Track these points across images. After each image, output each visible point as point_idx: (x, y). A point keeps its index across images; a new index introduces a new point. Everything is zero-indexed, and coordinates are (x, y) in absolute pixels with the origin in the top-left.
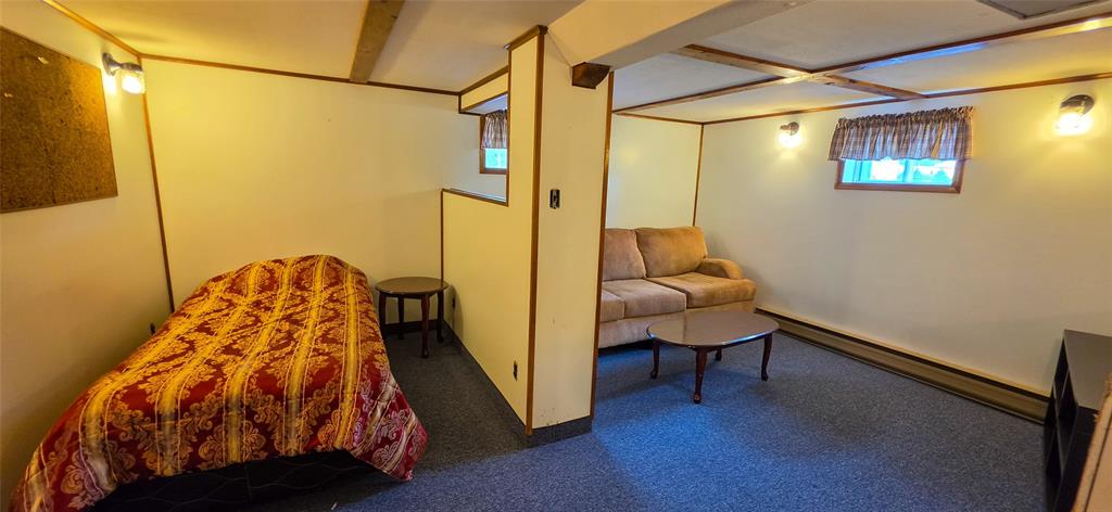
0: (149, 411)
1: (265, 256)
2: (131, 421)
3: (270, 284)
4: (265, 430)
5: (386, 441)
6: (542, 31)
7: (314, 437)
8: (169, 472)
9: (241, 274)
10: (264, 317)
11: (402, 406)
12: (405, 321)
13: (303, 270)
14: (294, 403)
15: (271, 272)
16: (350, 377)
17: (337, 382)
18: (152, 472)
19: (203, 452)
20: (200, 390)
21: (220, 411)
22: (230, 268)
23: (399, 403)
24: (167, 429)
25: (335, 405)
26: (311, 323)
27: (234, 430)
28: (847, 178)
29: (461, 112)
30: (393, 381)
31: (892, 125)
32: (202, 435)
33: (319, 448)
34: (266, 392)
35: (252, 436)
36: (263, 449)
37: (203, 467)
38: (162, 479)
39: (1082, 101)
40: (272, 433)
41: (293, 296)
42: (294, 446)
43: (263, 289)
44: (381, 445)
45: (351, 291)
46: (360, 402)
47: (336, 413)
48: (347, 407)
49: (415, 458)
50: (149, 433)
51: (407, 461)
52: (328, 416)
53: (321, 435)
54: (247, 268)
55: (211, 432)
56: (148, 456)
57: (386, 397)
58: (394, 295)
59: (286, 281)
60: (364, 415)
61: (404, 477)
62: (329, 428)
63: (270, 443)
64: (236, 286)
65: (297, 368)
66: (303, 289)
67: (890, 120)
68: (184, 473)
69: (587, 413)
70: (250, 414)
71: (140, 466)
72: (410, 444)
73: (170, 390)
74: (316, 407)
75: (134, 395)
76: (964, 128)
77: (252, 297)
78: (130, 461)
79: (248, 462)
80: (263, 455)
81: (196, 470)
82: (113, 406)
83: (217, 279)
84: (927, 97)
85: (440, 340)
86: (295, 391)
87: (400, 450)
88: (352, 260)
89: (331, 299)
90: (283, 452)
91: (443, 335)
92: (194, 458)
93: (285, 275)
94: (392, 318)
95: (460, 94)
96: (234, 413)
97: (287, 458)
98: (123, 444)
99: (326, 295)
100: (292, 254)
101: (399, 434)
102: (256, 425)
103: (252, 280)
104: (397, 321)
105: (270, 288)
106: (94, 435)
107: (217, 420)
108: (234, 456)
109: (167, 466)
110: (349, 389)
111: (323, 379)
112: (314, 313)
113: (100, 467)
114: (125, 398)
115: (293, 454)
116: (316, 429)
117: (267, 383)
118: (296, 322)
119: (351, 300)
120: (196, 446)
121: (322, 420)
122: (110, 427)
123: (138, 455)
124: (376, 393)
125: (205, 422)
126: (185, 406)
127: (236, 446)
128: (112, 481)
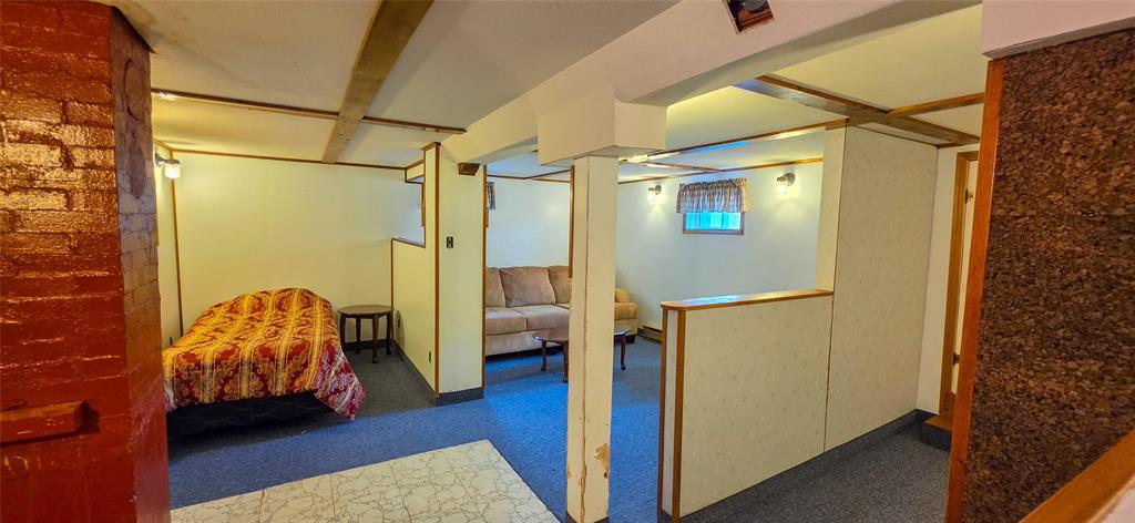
0: (199, 365)
1: (256, 289)
2: (188, 369)
3: (259, 306)
4: (263, 378)
5: (337, 391)
6: (438, 144)
7: (292, 384)
8: (207, 401)
9: (237, 301)
10: (258, 325)
11: (349, 371)
12: (362, 340)
13: (283, 298)
14: (281, 363)
15: (260, 299)
16: (316, 350)
17: (307, 352)
18: (197, 399)
19: (226, 389)
20: (226, 354)
21: (238, 366)
22: (229, 298)
23: (346, 369)
24: (207, 375)
25: (306, 365)
26: (290, 327)
27: (245, 378)
28: (691, 225)
29: (407, 181)
30: (343, 354)
31: (707, 189)
32: (227, 379)
33: (295, 391)
34: (264, 356)
35: (256, 382)
36: (262, 390)
37: (226, 398)
38: (203, 405)
39: (790, 177)
40: (267, 380)
41: (276, 315)
42: (280, 389)
43: (254, 310)
44: (334, 393)
45: (318, 311)
46: (321, 364)
47: (306, 370)
48: (313, 367)
49: (357, 406)
50: (197, 376)
51: (352, 407)
52: (302, 372)
53: (297, 383)
54: (241, 298)
55: (232, 378)
56: (196, 390)
57: (338, 364)
58: (352, 316)
59: (271, 305)
60: (324, 372)
61: (349, 417)
62: (302, 379)
63: (266, 386)
64: (233, 308)
65: (284, 343)
66: (283, 310)
67: (705, 186)
68: (215, 403)
69: (480, 385)
70: (255, 369)
71: (191, 396)
72: (353, 397)
73: (209, 354)
74: (295, 366)
75: (189, 356)
76: (739, 193)
77: (246, 315)
78: (186, 392)
79: (253, 397)
80: (262, 394)
81: (223, 401)
82: (178, 361)
83: (220, 305)
84: (724, 171)
85: (389, 353)
86: (282, 355)
87: (347, 399)
88: (320, 292)
89: (304, 315)
90: (273, 393)
91: (391, 349)
92: (222, 393)
93: (270, 302)
94: (351, 337)
95: (406, 169)
96: (245, 367)
97: (275, 398)
98: (184, 381)
99: (300, 313)
100: (275, 286)
101: (346, 388)
102: (258, 375)
103: (246, 304)
104: (355, 340)
105: (259, 309)
106: (168, 374)
107: (236, 371)
108: (245, 393)
109: (205, 397)
110: (315, 356)
111: (299, 352)
112: (292, 323)
113: (170, 393)
114: (184, 357)
115: (279, 394)
116: (293, 379)
117: (266, 353)
118: (280, 327)
119: (319, 316)
120: (223, 386)
121: (298, 374)
122: (177, 370)
123: (190, 388)
124: (332, 361)
125: (227, 371)
126: (218, 362)
127: (246, 388)
128: (175, 403)
